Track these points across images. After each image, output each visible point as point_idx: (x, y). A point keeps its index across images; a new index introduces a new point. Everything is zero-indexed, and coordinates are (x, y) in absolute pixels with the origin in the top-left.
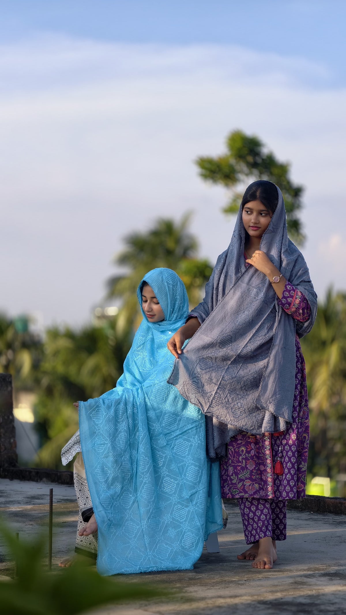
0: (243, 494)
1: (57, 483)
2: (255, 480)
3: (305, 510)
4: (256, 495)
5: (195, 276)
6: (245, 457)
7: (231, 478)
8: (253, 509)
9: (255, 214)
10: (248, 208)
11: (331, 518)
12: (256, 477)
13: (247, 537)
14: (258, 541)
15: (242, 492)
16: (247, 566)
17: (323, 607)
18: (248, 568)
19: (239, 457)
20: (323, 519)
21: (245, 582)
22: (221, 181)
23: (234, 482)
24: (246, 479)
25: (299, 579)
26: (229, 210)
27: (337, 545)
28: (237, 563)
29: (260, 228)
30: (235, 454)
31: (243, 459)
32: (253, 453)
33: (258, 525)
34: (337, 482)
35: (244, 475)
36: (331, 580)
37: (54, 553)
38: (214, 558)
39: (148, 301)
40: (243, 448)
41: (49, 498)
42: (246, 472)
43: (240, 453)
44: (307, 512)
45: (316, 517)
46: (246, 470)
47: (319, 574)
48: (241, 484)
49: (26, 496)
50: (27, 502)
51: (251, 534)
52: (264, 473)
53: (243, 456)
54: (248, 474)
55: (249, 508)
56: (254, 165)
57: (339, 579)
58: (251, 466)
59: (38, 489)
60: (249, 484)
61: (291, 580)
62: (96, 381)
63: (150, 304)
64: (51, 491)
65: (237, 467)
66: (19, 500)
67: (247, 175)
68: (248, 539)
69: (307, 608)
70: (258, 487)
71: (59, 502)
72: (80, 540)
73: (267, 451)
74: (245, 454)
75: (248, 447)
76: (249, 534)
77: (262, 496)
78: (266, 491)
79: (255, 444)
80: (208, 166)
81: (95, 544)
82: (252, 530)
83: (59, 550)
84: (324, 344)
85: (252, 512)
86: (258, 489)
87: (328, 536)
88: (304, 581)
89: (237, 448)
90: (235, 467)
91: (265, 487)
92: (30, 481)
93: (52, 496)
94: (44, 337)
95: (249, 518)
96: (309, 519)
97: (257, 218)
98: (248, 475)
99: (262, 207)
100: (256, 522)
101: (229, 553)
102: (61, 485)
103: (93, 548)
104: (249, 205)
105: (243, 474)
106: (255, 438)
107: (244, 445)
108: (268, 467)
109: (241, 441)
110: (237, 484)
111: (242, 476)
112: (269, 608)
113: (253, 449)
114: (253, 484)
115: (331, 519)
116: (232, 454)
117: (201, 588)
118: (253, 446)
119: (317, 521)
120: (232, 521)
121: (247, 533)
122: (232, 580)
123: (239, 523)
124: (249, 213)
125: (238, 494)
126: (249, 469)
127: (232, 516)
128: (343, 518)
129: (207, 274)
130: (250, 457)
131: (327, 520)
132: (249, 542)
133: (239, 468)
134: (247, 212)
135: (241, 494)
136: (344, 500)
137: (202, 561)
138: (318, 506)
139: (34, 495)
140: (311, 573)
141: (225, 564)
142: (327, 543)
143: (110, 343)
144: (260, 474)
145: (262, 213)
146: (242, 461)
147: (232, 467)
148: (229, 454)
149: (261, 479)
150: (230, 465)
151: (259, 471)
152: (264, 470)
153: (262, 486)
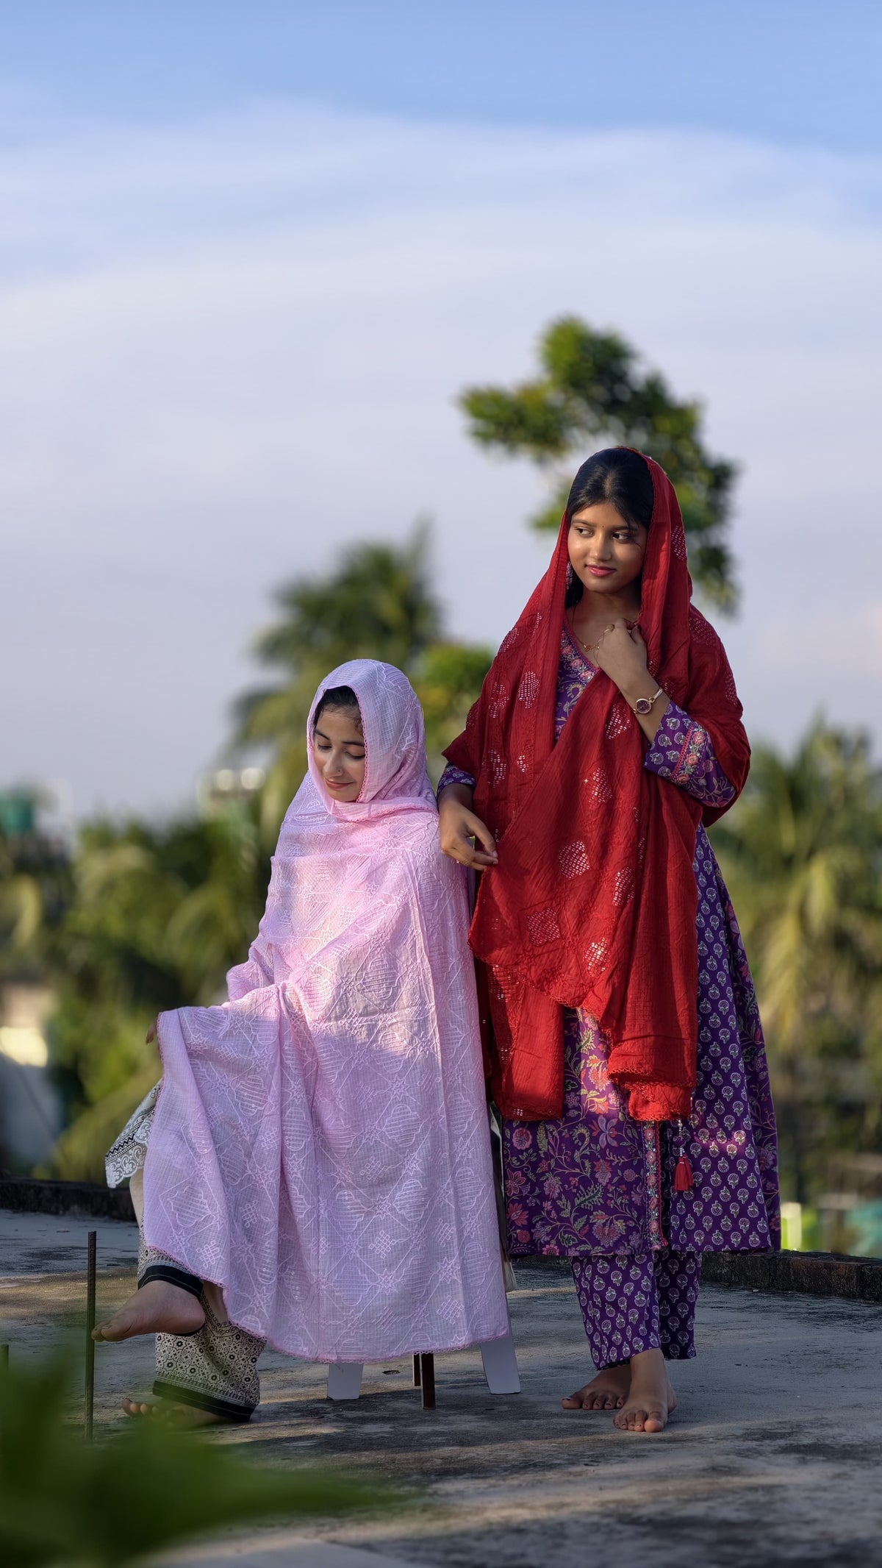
0: (588, 1247)
1: (107, 1217)
2: (615, 1210)
3: (737, 1284)
4: (622, 1248)
5: (460, 689)
6: (589, 1153)
7: (558, 1203)
8: (617, 1279)
9: (599, 536)
10: (584, 523)
11: (804, 1305)
12: (616, 1203)
13: (599, 1350)
14: (628, 1360)
15: (584, 1243)
16: (590, 1426)
17: (781, 1531)
18: (593, 1434)
19: (573, 1153)
20: (782, 1307)
21: (585, 1467)
22: (526, 449)
23: (564, 1216)
24: (596, 1208)
25: (722, 1460)
27: (818, 1373)
28: (565, 1419)
29: (615, 570)
30: (562, 1145)
31: (584, 1157)
32: (603, 1141)
33: (626, 1319)
34: (820, 1212)
35: (590, 1198)
36: (803, 1461)
37: (97, 1397)
38: (505, 1408)
39: (334, 750)
40: (583, 1131)
41: (86, 1256)
42: (592, 1192)
43: (576, 1142)
44: (744, 1289)
45: (765, 1302)
46: (595, 1187)
47: (773, 1448)
48: (582, 1221)
49: (28, 1251)
50: (31, 1267)
51: (610, 1341)
52: (636, 1188)
53: (583, 1150)
54: (599, 1195)
55: (607, 1278)
57: (824, 1458)
58: (604, 1176)
59: (58, 1232)
60: (602, 1221)
61: (702, 1463)
62: (209, 954)
63: (338, 758)
64: (93, 1237)
65: (570, 1179)
66: (11, 1261)
67: (595, 431)
68: (601, 1355)
69: (740, 1533)
70: (625, 1227)
71: (113, 1265)
72: (166, 1364)
73: (647, 1132)
74: (589, 1145)
75: (593, 1128)
76: (602, 1342)
78: (644, 1232)
79: (606, 1118)
80: (491, 410)
81: (204, 1370)
82: (612, 1332)
83: (111, 1387)
84: (788, 865)
85: (614, 1286)
86: (624, 1233)
87: (795, 1351)
88: (735, 1465)
89: (566, 1130)
90: (565, 1179)
91: (641, 1224)
92: (38, 1213)
93: (95, 1251)
94: (74, 846)
95: (604, 1301)
96: (747, 1308)
97: (605, 547)
98: (598, 1200)
99: (618, 521)
100: (622, 1313)
101: (544, 1394)
102: (118, 1223)
103: (200, 1381)
104: (587, 515)
105: (587, 1197)
106: (605, 1104)
107: (584, 1123)
108: (648, 1171)
109: (576, 1113)
110: (572, 1222)
111: (584, 1201)
112: (644, 1535)
113: (604, 1132)
114: (612, 1220)
115: (803, 1308)
116: (556, 1146)
117: (474, 1484)
118: (602, 1122)
119: (768, 1312)
120: (554, 1313)
121: (597, 1341)
122: (552, 1464)
123: (570, 1317)
124: (584, 532)
125: (576, 1246)
126: (600, 1184)
127: (553, 1301)
128: (833, 1304)
130: (599, 1152)
131: (792, 1310)
132: (603, 1362)
133: (575, 1180)
134: (581, 531)
135: (582, 1248)
136: (838, 1259)
137: (476, 1414)
138: (770, 1274)
139: (49, 1248)
140: (753, 1444)
141: (535, 1421)
142: (793, 1368)
143: (247, 857)
144: (628, 1193)
145: (618, 534)
146: (583, 1163)
147: (558, 1178)
148: (549, 1143)
149: (631, 1204)
150: (553, 1171)
151: (624, 1186)
152: (637, 1181)
153: (635, 1223)
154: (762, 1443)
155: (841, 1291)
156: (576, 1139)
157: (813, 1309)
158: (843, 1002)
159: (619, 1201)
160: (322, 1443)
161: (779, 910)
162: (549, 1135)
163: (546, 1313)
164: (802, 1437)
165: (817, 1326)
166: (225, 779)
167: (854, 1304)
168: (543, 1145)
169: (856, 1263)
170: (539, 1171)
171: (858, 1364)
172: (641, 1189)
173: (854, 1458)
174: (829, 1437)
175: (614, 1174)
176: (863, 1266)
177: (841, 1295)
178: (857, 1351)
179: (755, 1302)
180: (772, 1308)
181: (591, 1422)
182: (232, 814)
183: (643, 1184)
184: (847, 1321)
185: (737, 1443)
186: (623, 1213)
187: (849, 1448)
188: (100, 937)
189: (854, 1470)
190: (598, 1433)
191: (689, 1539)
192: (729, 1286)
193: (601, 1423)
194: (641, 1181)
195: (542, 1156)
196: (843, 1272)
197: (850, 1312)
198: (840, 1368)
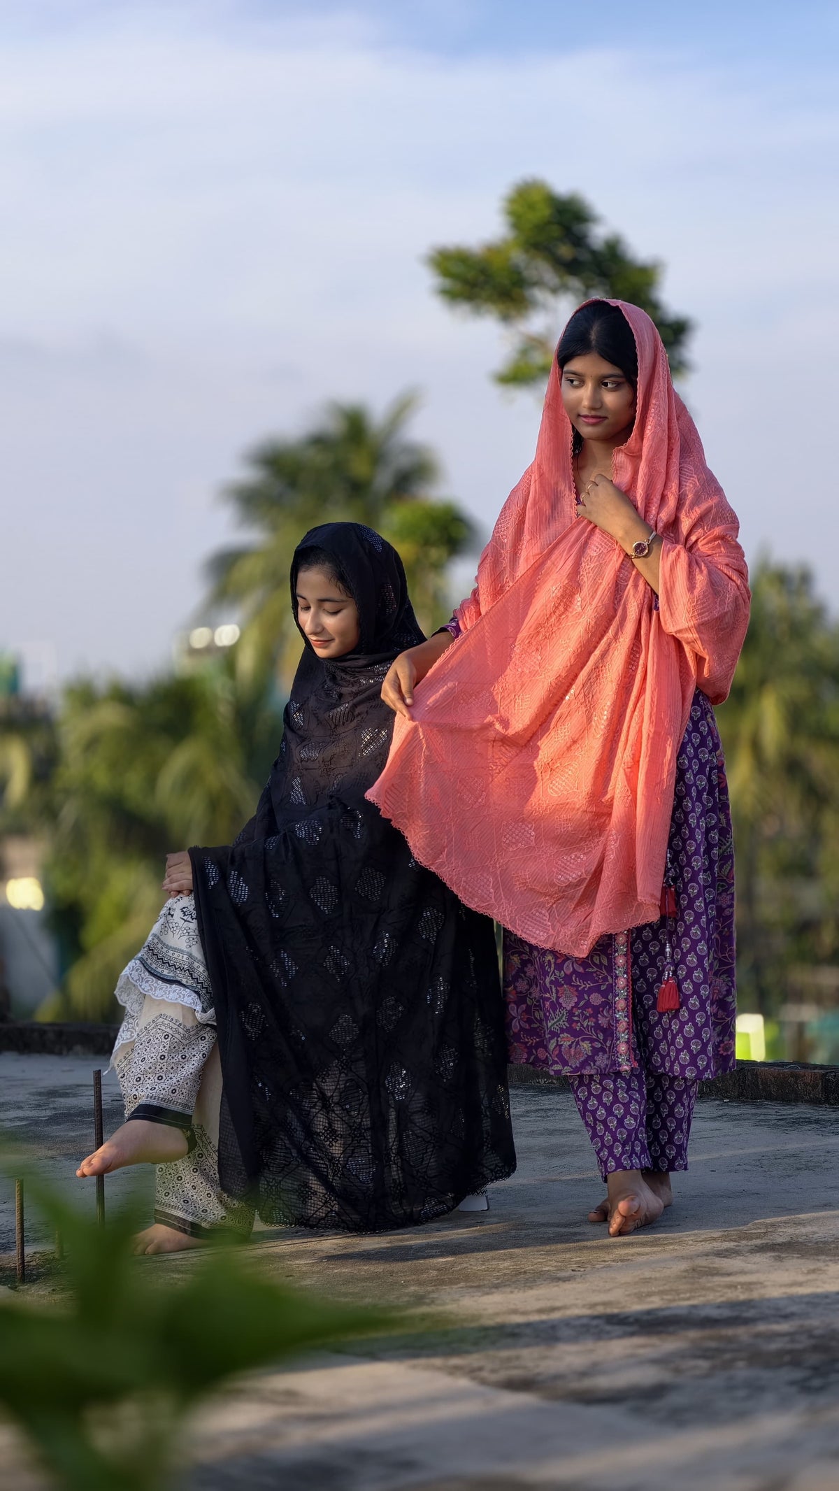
0: (560, 1067)
2: (581, 1033)
3: (709, 1095)
4: (588, 1068)
5: (426, 543)
6: (554, 979)
9: (589, 385)
10: (574, 373)
11: (773, 1112)
12: (582, 1025)
15: (557, 1063)
16: (575, 1234)
18: (578, 1241)
19: (545, 978)
20: (752, 1114)
21: (573, 1273)
22: (492, 307)
25: (702, 1262)
26: (516, 377)
27: (789, 1176)
28: (552, 1229)
29: (606, 418)
31: (551, 982)
32: (570, 967)
34: (781, 1025)
35: (557, 1022)
36: (779, 1259)
39: (312, 609)
40: (551, 958)
41: (92, 1092)
42: (559, 1016)
44: (715, 1100)
45: (736, 1111)
46: (560, 1011)
47: (750, 1248)
48: (553, 1043)
49: (35, 1090)
50: (39, 1106)
52: (602, 1011)
53: (551, 975)
54: (564, 1019)
56: (571, 267)
57: (798, 1255)
58: (569, 1000)
59: (63, 1071)
60: (569, 1043)
61: (684, 1266)
62: (194, 807)
63: (316, 616)
64: (97, 1075)
65: (544, 1003)
66: (19, 1100)
67: (554, 291)
71: (117, 1100)
73: (618, 959)
74: (554, 972)
75: (560, 954)
78: (610, 1053)
80: (458, 269)
84: (741, 695)
86: (590, 1054)
87: (767, 1156)
88: (715, 1266)
91: (608, 1045)
92: (43, 1054)
93: (100, 1088)
94: (60, 707)
96: (719, 1117)
97: (595, 395)
98: (564, 1023)
99: (606, 368)
100: (610, 1131)
101: (531, 1205)
104: (576, 365)
105: (555, 1020)
108: (617, 996)
110: (547, 1043)
111: (554, 1024)
112: (632, 1334)
114: (578, 1041)
115: (772, 1115)
119: (739, 1120)
120: (536, 1129)
122: (542, 1271)
124: (575, 383)
126: (564, 1008)
128: (800, 1110)
129: (456, 534)
130: (564, 978)
131: (762, 1117)
133: (548, 1003)
134: (572, 381)
137: (468, 1227)
138: (740, 1085)
139: (55, 1087)
140: (731, 1245)
141: (524, 1232)
142: (765, 1171)
143: (224, 711)
144: (595, 1015)
145: (607, 383)
146: (551, 988)
149: (598, 1027)
151: (590, 1009)
152: (604, 1004)
153: (601, 1043)
154: (739, 1244)
155: (807, 1098)
156: (546, 966)
157: (781, 1115)
158: (795, 825)
159: (585, 1024)
163: (529, 1129)
164: (776, 1236)
165: (786, 1132)
166: (200, 637)
167: (821, 1107)
169: (820, 1071)
171: (826, 1165)
172: (608, 1012)
173: (827, 1255)
174: (802, 1235)
175: (580, 998)
176: (827, 1073)
177: (807, 1102)
178: (825, 1154)
179: (726, 1111)
180: (743, 1116)
181: (577, 1230)
182: (207, 668)
183: (610, 1007)
184: (814, 1126)
185: (715, 1244)
186: (589, 1035)
188: (87, 788)
189: (827, 1265)
190: (583, 1240)
192: (701, 1097)
193: (586, 1231)
194: (609, 1005)
196: (808, 1080)
197: (817, 1117)
198: (809, 1170)
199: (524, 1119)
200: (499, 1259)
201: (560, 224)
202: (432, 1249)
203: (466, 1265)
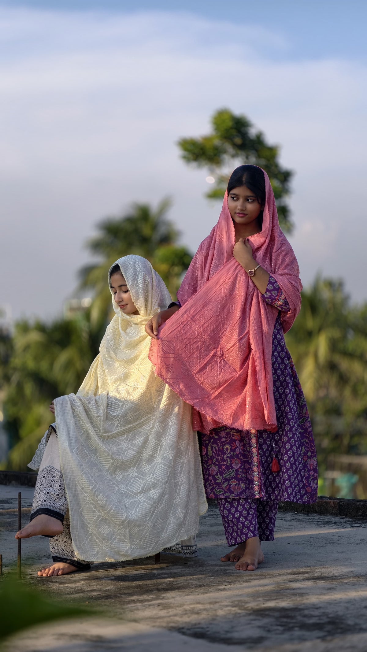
0: (228, 494)
1: (26, 486)
2: (241, 479)
3: (289, 510)
4: (243, 495)
5: (173, 265)
6: (229, 456)
7: (216, 477)
8: (233, 510)
9: (241, 200)
10: (234, 194)
11: (316, 518)
12: (242, 476)
13: (228, 539)
14: (245, 542)
15: (227, 492)
17: (306, 612)
18: (228, 573)
19: (224, 456)
20: (307, 519)
23: (218, 482)
24: (232, 478)
26: (214, 195)
27: (322, 547)
28: (217, 567)
29: (247, 214)
30: (220, 453)
31: (227, 457)
32: (238, 451)
34: (325, 479)
35: (230, 474)
37: (23, 560)
38: (192, 563)
40: (228, 447)
41: (18, 502)
42: (231, 472)
43: (225, 451)
44: (291, 512)
45: (300, 517)
46: (232, 470)
47: (303, 578)
48: (226, 484)
51: (232, 536)
52: (249, 472)
53: (228, 454)
54: (234, 473)
55: (229, 510)
56: (241, 147)
57: (324, 582)
58: (237, 465)
59: (7, 492)
60: (235, 484)
62: (70, 377)
63: (119, 294)
64: (20, 494)
65: (222, 466)
67: (233, 156)
68: (228, 542)
69: (290, 614)
70: (245, 487)
72: (52, 548)
73: (253, 450)
74: (230, 453)
75: (233, 445)
76: (229, 536)
77: (248, 496)
78: (251, 490)
79: (239, 441)
80: (191, 147)
82: (232, 533)
83: (29, 556)
84: (310, 335)
85: (232, 514)
86: (244, 489)
89: (221, 447)
90: (220, 466)
91: (251, 487)
93: (21, 500)
94: (13, 331)
95: (228, 520)
96: (293, 520)
97: (243, 205)
98: (233, 475)
99: (248, 193)
100: (235, 525)
101: (208, 556)
102: (32, 488)
104: (235, 191)
105: (228, 474)
106: (240, 436)
107: (228, 443)
108: (254, 465)
109: (225, 439)
110: (222, 484)
111: (227, 476)
113: (238, 447)
114: (240, 483)
116: (217, 453)
118: (238, 443)
119: (301, 521)
120: (212, 523)
121: (227, 536)
123: (219, 525)
124: (235, 199)
125: (223, 494)
126: (234, 468)
127: (212, 518)
128: (328, 518)
129: (186, 261)
130: (235, 455)
131: (311, 520)
132: (230, 544)
133: (224, 467)
134: (233, 198)
135: (226, 495)
136: (330, 499)
137: (180, 565)
139: (3, 499)
140: (295, 576)
141: (205, 568)
142: (312, 544)
143: (85, 335)
144: (246, 473)
145: (249, 199)
146: (227, 460)
147: (216, 467)
148: (213, 452)
149: (247, 478)
150: (214, 464)
151: (245, 470)
152: (249, 469)
153: (248, 486)
154: (299, 576)
155: (331, 512)
156: (225, 450)
157: (320, 520)
158: (333, 392)
160: (116, 578)
161: (306, 354)
162: (214, 449)
163: (209, 523)
164: (315, 573)
165: (321, 527)
166: (75, 303)
167: (337, 517)
168: (210, 453)
169: (337, 501)
170: (208, 464)
171: (338, 542)
172: (251, 472)
173: (337, 581)
174: (326, 573)
176: (340, 502)
177: (331, 514)
178: (338, 537)
179: (296, 517)
180: (303, 520)
181: (228, 568)
182: (78, 317)
184: (334, 525)
186: (244, 481)
187: (334, 578)
188: (24, 369)
190: (231, 573)
191: (268, 616)
192: (285, 511)
193: (231, 568)
194: (251, 469)
195: (209, 458)
196: (332, 504)
197: (335, 521)
198: (331, 544)
199: (208, 519)
200: (193, 579)
201: (236, 129)
202: (164, 574)
203: (179, 582)
